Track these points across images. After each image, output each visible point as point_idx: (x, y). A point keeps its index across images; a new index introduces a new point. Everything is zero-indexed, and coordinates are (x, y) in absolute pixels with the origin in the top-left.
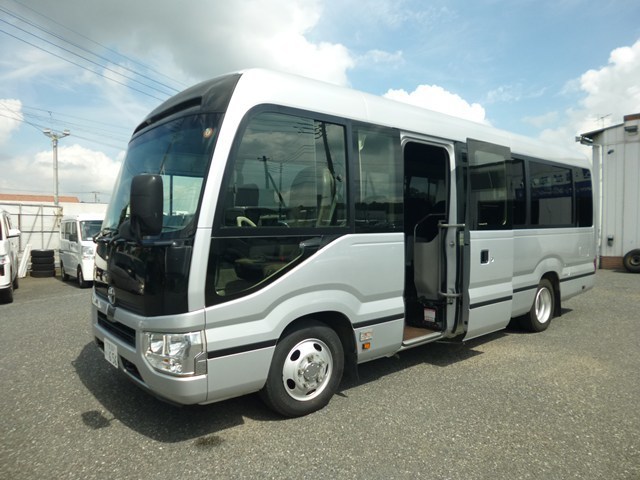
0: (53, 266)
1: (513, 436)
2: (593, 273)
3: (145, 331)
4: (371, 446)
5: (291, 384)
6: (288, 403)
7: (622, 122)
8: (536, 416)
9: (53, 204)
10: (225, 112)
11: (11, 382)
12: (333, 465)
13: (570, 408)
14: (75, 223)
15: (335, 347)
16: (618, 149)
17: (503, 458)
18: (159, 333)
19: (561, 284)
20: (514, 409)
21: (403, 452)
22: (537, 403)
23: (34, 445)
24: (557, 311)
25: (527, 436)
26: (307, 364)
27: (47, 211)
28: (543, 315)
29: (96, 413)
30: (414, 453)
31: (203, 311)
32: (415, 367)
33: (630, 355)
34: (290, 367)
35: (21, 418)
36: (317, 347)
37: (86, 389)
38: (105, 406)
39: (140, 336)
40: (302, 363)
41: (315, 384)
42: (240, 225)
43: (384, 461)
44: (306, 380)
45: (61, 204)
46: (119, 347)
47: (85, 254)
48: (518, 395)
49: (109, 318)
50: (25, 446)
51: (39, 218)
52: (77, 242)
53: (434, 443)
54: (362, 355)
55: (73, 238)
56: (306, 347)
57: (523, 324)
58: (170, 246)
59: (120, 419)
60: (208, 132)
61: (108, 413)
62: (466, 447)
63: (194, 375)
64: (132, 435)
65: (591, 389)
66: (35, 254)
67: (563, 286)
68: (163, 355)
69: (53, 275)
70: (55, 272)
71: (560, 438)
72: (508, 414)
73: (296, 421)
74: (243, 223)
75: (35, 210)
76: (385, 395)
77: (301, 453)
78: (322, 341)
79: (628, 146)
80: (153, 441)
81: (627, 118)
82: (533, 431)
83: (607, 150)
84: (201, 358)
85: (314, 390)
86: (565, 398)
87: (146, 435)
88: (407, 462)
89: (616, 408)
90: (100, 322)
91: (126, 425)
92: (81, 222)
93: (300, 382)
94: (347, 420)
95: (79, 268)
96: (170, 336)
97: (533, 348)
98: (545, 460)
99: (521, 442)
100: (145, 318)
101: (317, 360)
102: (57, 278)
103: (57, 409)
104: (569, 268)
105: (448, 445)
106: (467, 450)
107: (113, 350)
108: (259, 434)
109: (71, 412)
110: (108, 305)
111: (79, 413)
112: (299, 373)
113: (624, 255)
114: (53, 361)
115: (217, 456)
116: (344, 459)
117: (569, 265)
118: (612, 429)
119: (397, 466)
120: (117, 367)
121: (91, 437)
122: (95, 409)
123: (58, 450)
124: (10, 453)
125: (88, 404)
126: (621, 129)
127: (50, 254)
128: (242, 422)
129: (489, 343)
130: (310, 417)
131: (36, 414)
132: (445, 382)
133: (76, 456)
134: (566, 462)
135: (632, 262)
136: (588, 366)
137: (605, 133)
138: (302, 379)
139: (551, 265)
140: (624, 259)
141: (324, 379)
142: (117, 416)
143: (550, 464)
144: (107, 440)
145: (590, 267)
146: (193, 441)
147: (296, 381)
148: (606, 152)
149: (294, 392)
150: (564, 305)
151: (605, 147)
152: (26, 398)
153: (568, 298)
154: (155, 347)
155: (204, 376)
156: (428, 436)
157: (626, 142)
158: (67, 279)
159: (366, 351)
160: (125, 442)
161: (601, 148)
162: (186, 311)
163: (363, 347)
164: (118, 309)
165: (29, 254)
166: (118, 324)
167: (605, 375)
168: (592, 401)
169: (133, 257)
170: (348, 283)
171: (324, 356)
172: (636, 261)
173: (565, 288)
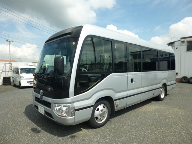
0: (10, 82)
1: (162, 132)
2: (175, 84)
3: (54, 103)
4: (122, 136)
5: (97, 118)
6: (96, 124)
7: (180, 39)
8: (167, 126)
9: (9, 62)
10: (79, 37)
11: (6, 119)
12: (113, 142)
13: (176, 123)
14: (18, 69)
15: (108, 107)
16: (179, 47)
17: (161, 139)
18: (59, 104)
19: (167, 87)
20: (160, 124)
21: (132, 138)
22: (166, 122)
23: (19, 139)
24: (166, 95)
25: (166, 132)
26: (101, 112)
27: (7, 65)
28: (162, 96)
29: (36, 129)
30: (135, 138)
31: (73, 97)
32: (129, 112)
33: (189, 108)
34: (97, 113)
35: (13, 131)
36: (104, 107)
37: (31, 121)
38: (38, 126)
39: (53, 105)
40: (100, 112)
41: (103, 118)
42: (83, 71)
43: (127, 141)
44: (101, 117)
45: (11, 62)
46: (45, 108)
47: (22, 78)
48: (160, 120)
49: (40, 99)
50: (17, 140)
51: (5, 67)
52: (19, 74)
53: (140, 135)
54: (116, 109)
55: (18, 73)
56: (101, 107)
57: (157, 99)
58: (64, 78)
59: (44, 130)
60: (74, 43)
61: (40, 128)
62: (150, 135)
63: (71, 117)
64: (50, 135)
65: (181, 118)
66: (4, 78)
67: (168, 87)
68: (61, 111)
69: (10, 84)
70: (11, 84)
71: (175, 132)
72: (159, 126)
73: (98, 129)
74: (84, 70)
75: (3, 64)
76: (122, 121)
77: (102, 139)
78: (105, 105)
79: (182, 46)
80: (57, 137)
81: (181, 38)
82: (167, 130)
83: (176, 47)
84: (73, 111)
85: (103, 120)
86: (174, 120)
87: (54, 135)
88: (134, 141)
89: (189, 123)
90: (36, 100)
91: (46, 132)
92: (20, 68)
93: (99, 117)
94: (113, 129)
95: (20, 83)
96: (63, 105)
97: (161, 106)
98: (173, 139)
99: (165, 134)
100: (55, 99)
101: (104, 111)
102: (12, 85)
103: (24, 127)
104: (169, 82)
105: (144, 135)
106: (150, 136)
107: (42, 109)
108: (88, 133)
109: (28, 128)
110: (40, 95)
111: (31, 128)
112: (99, 115)
113: (181, 78)
114: (18, 112)
115: (77, 141)
116: (116, 140)
117: (169, 81)
118: (189, 129)
119: (131, 142)
120: (44, 114)
121: (36, 136)
122: (36, 127)
123: (28, 140)
124: (13, 142)
125: (33, 126)
126: (180, 42)
127: (9, 78)
128: (82, 130)
129: (148, 104)
130: (102, 128)
131: (17, 129)
132: (138, 116)
133: (34, 142)
134: (179, 139)
135: (183, 80)
136: (178, 111)
137: (175, 42)
138: (100, 116)
139: (164, 81)
140: (181, 79)
141: (105, 116)
142: (43, 129)
143: (175, 140)
144: (42, 137)
145: (174, 82)
146: (69, 136)
147: (98, 117)
148: (176, 48)
149: (97, 121)
150: (168, 93)
151: (175, 47)
152: (12, 124)
153: (169, 91)
154: (58, 108)
155: (73, 117)
156: (138, 132)
157: (181, 45)
158: (15, 86)
159: (117, 108)
160: (48, 137)
161: (174, 47)
162: (69, 97)
163: (116, 107)
164: (44, 96)
165: (3, 78)
166: (44, 101)
167: (183, 113)
168: (182, 121)
169: (45, 80)
170: (112, 88)
171: (105, 110)
172: (184, 80)
173: (168, 88)
